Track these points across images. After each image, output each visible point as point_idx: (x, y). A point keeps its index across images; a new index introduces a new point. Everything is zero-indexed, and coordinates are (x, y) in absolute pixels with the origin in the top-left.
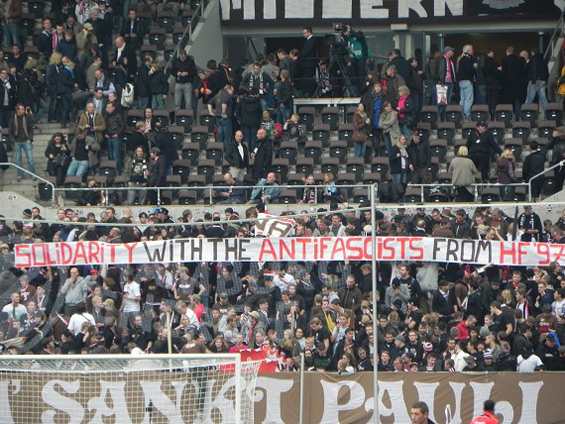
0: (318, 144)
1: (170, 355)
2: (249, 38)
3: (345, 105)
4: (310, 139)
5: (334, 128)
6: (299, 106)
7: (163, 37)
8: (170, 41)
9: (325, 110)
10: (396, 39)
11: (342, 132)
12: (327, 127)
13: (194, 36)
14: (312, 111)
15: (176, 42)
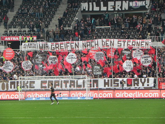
0: (101, 35)
1: (73, 76)
2: (87, 15)
3: (106, 28)
4: (99, 34)
5: (104, 32)
6: (97, 28)
7: (71, 15)
8: (72, 16)
9: (102, 29)
10: (115, 15)
11: (105, 33)
12: (102, 32)
13: (76, 15)
14: (99, 29)
15: (73, 16)
